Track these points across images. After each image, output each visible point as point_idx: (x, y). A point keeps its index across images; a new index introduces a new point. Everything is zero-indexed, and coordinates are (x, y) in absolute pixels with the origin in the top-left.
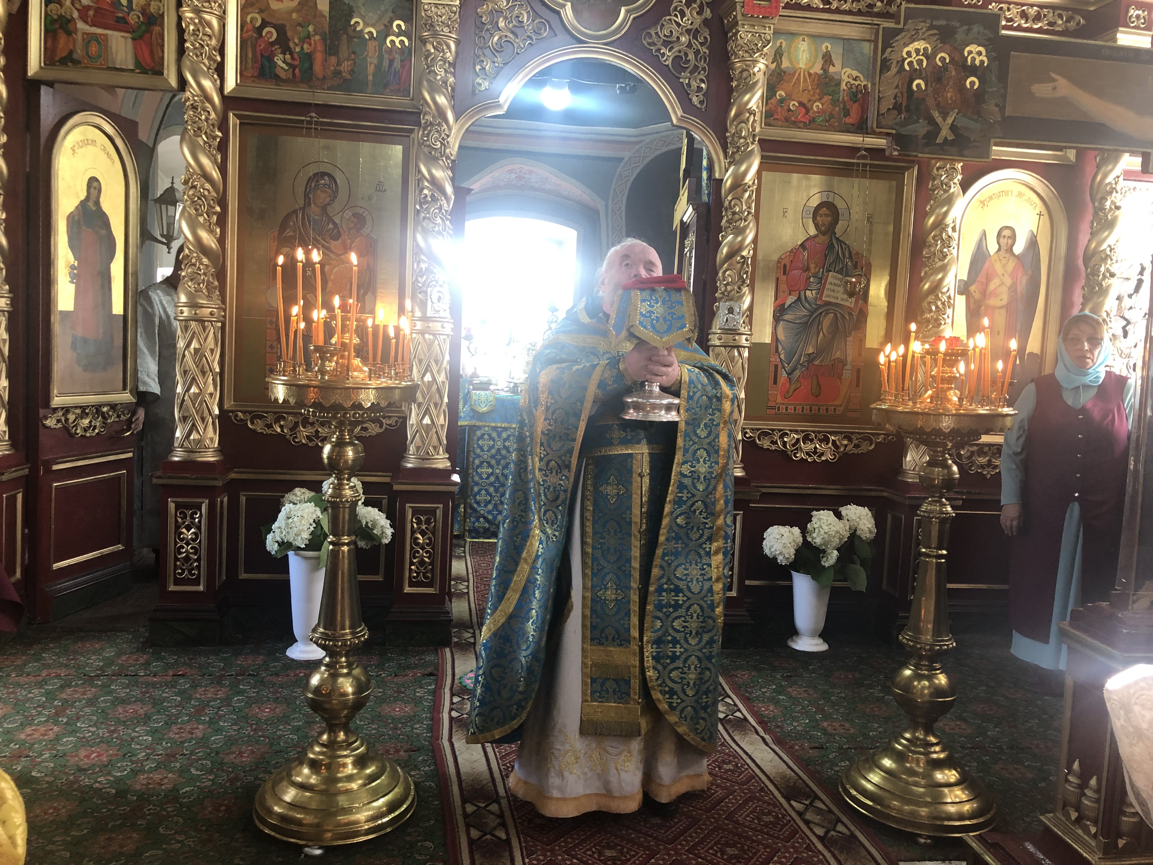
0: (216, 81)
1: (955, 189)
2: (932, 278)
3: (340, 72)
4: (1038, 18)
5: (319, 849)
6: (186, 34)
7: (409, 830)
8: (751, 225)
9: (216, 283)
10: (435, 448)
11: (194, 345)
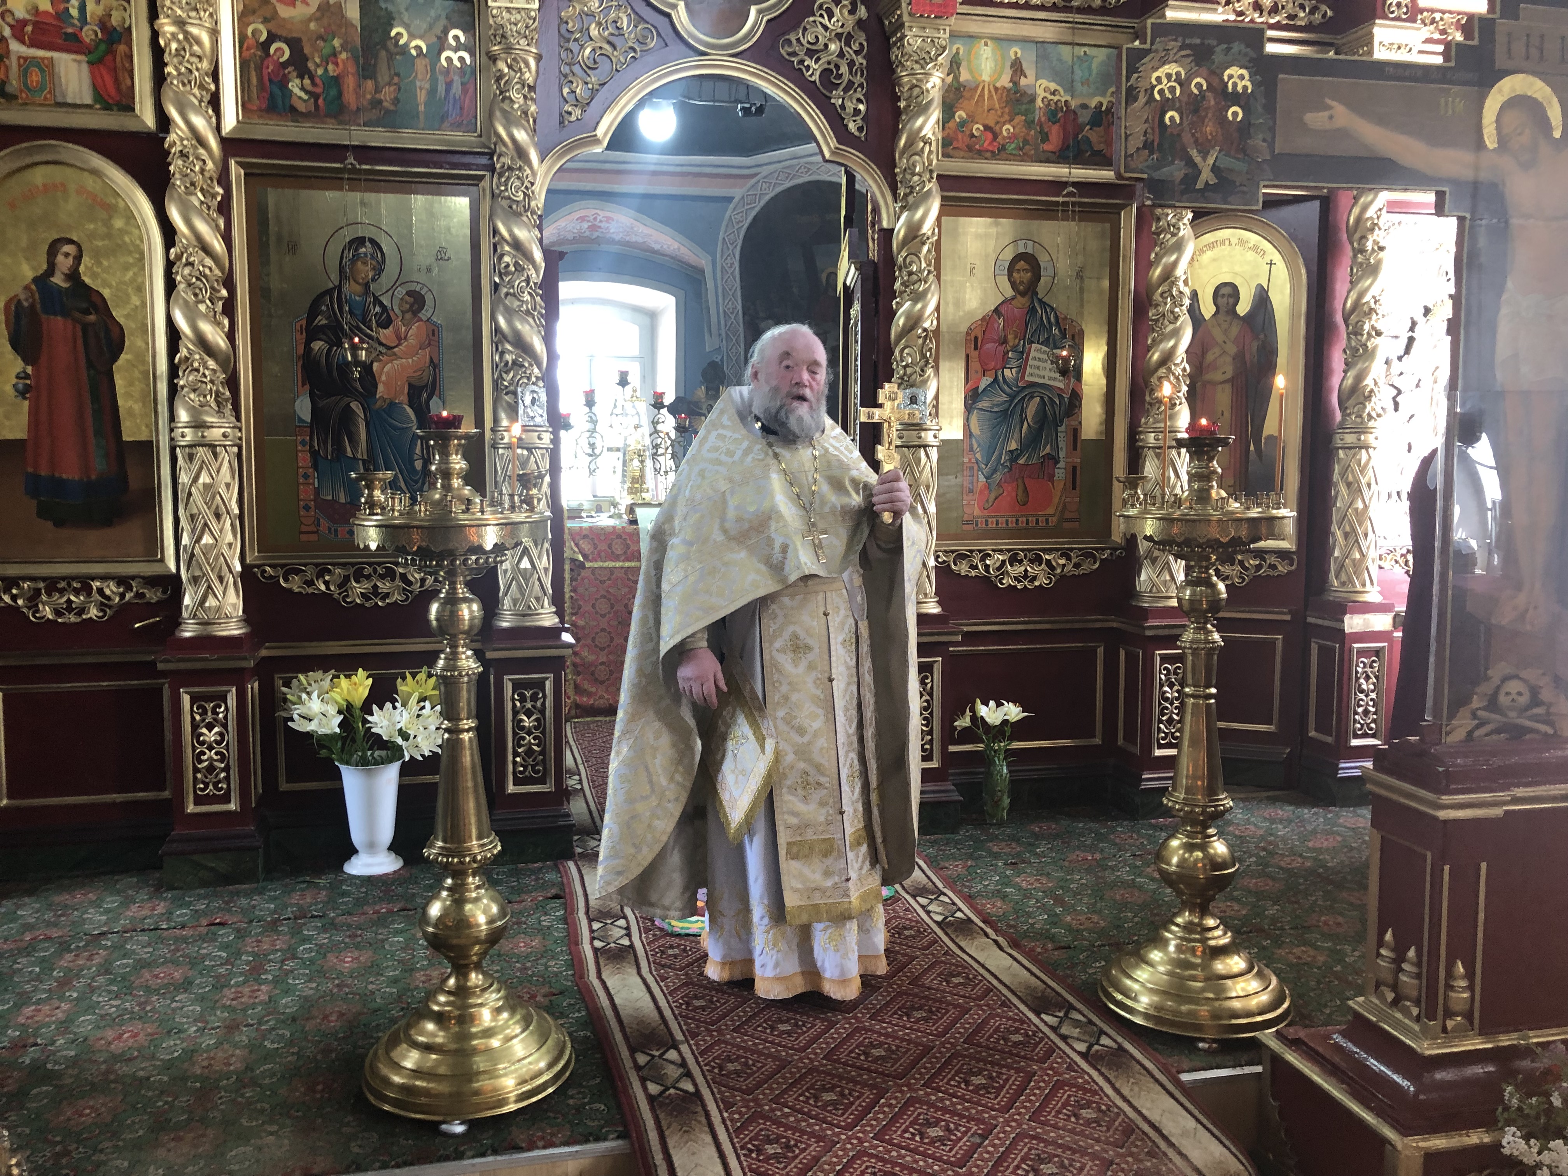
0: (211, 118)
1: (1185, 231)
2: (1162, 346)
3: (380, 102)
5: (461, 1124)
6: (166, 56)
7: (571, 1092)
8: (933, 287)
9: (228, 393)
10: (538, 599)
11: (204, 478)
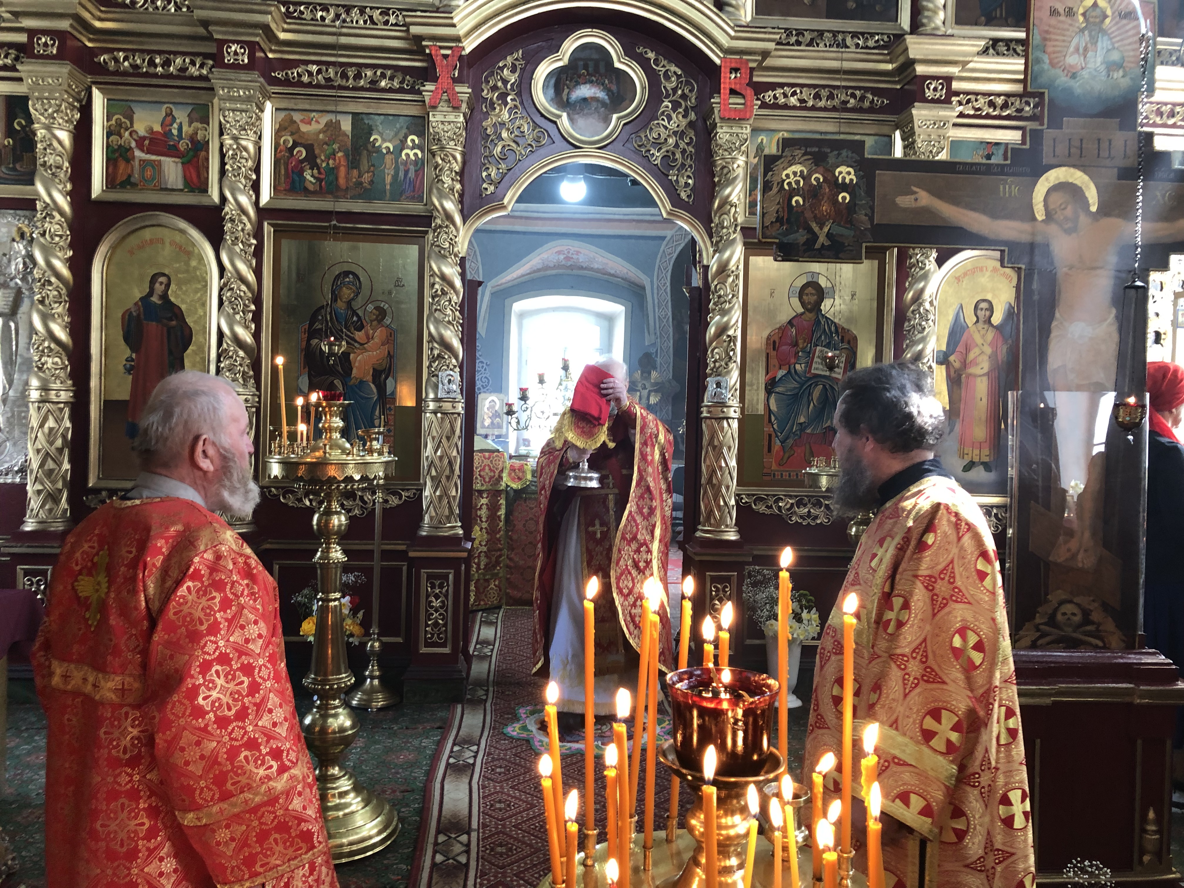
0: (251, 196)
1: (930, 266)
2: (913, 348)
3: (361, 183)
4: (1005, 106)
6: (227, 158)
8: (736, 306)
9: (251, 373)
10: (447, 517)
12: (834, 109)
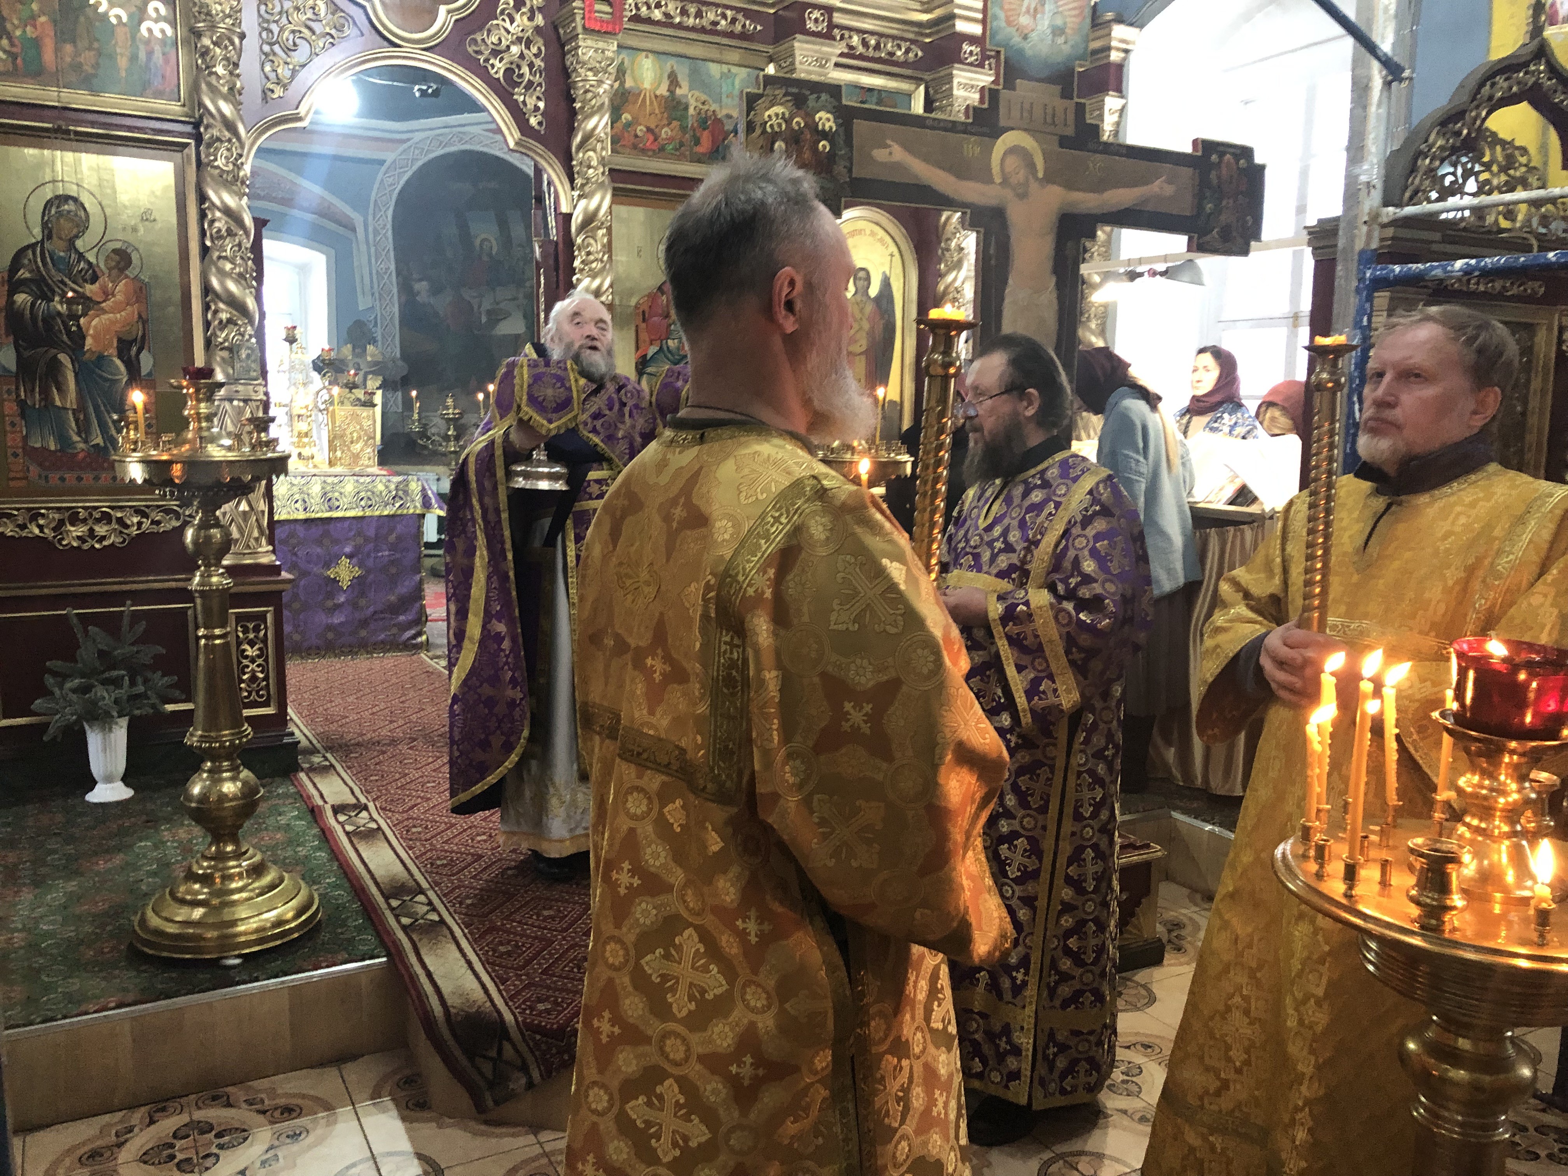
3: (80, 65)
8: (608, 266)
10: (257, 539)
12: (703, 30)
